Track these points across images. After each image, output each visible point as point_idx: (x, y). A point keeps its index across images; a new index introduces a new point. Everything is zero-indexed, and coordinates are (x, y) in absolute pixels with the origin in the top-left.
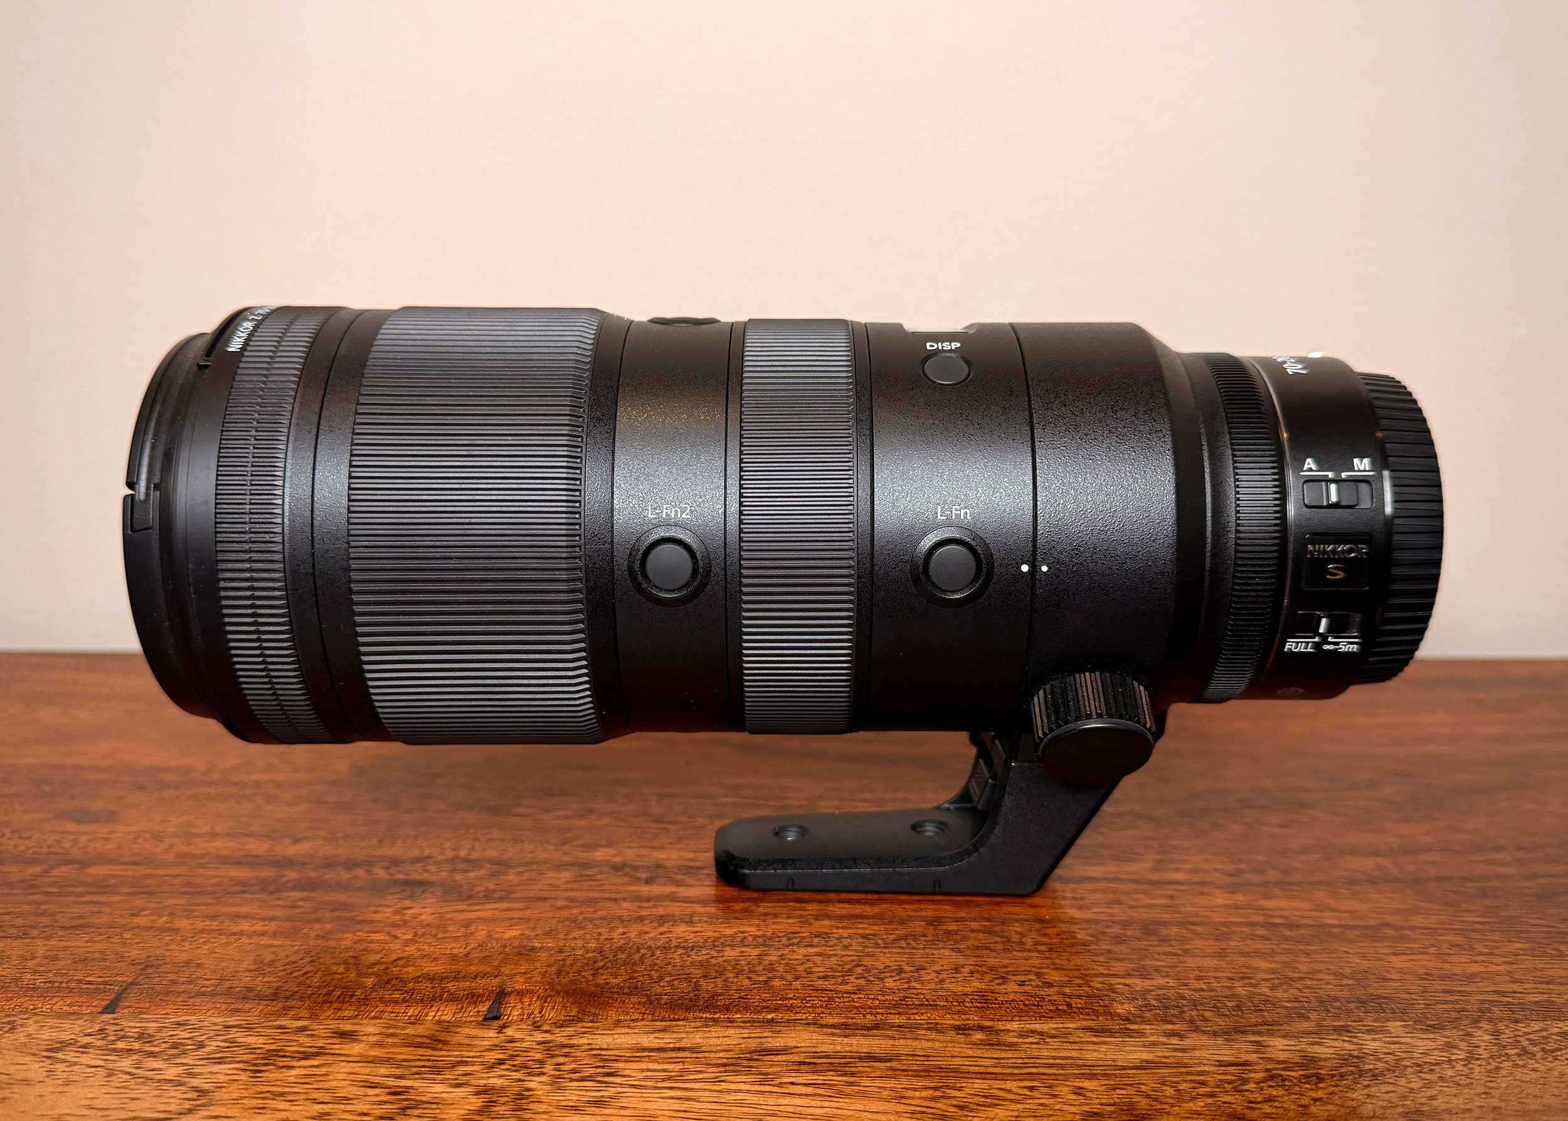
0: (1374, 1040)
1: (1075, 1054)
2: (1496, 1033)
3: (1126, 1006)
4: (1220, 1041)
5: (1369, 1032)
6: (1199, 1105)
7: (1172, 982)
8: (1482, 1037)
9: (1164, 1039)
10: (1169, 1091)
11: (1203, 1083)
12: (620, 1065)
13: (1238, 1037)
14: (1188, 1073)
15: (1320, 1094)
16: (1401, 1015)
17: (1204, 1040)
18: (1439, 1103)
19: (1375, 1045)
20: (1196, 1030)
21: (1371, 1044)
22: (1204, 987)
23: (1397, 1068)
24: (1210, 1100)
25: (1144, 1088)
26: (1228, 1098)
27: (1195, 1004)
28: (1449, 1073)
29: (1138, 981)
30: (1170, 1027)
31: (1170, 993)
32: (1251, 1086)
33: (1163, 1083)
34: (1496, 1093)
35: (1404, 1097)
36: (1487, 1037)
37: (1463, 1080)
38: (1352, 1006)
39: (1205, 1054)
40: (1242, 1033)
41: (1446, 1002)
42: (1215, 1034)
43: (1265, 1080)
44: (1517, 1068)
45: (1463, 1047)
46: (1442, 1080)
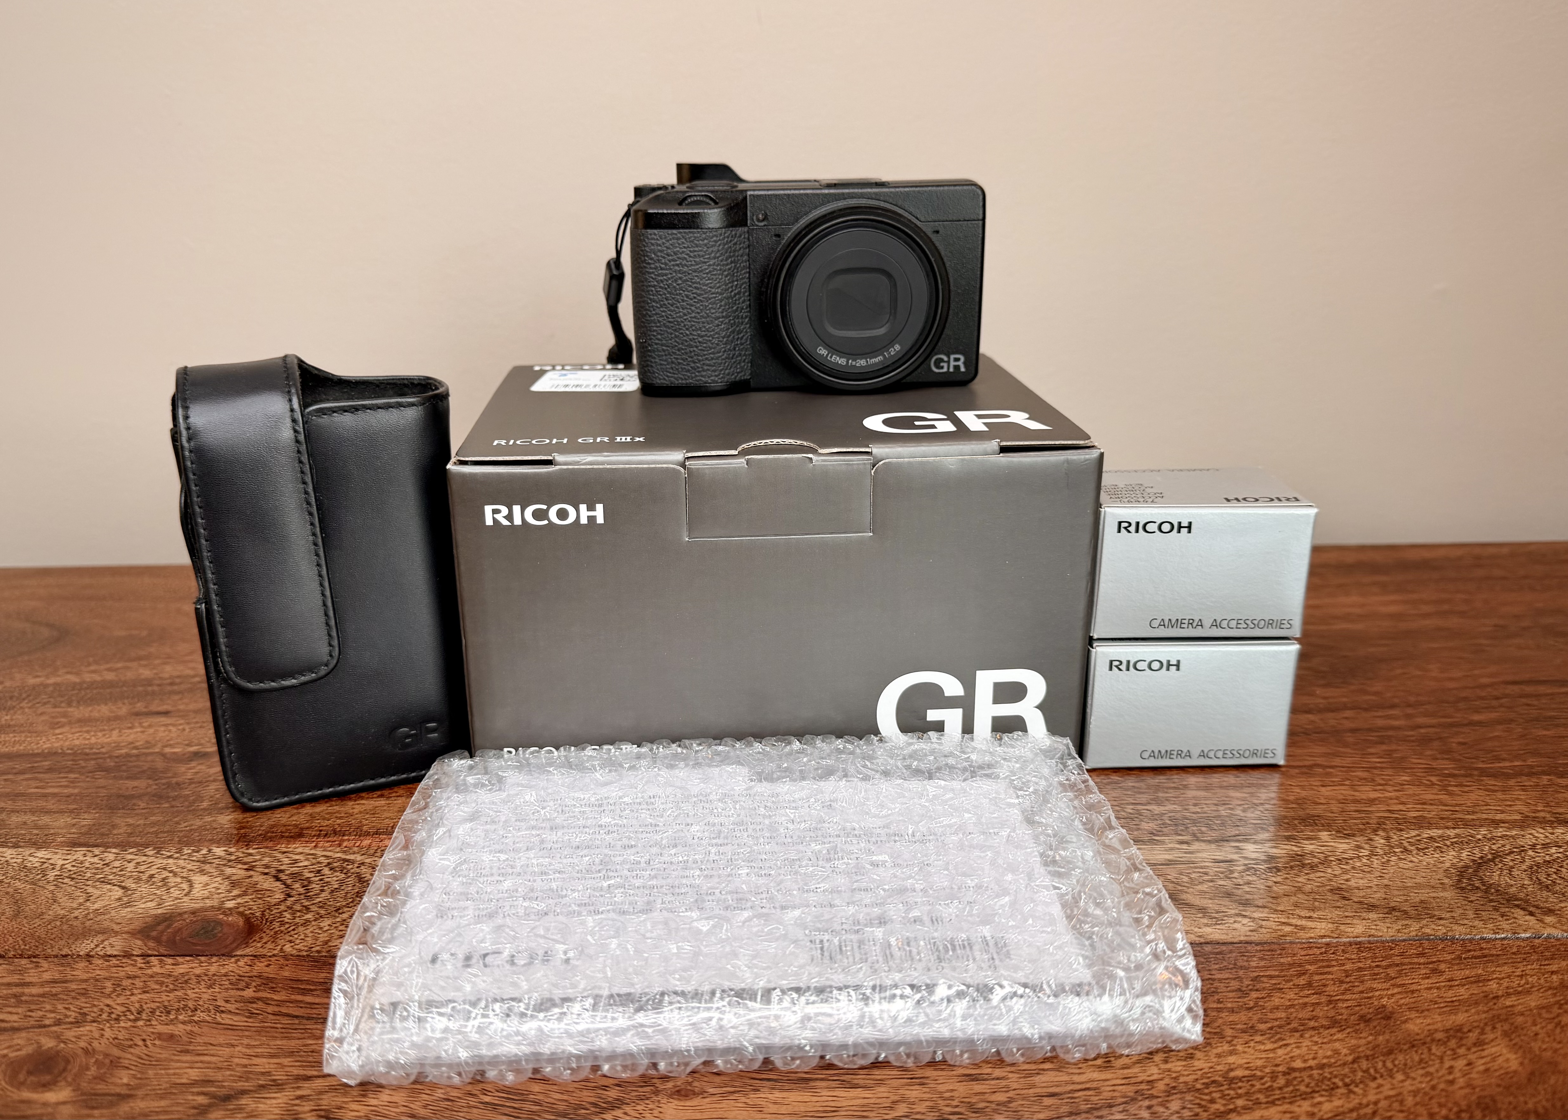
0: (1311, 844)
2: (1388, 838)
3: (1150, 825)
4: (1213, 846)
5: (1307, 839)
6: (1204, 887)
7: (1178, 808)
8: (1379, 841)
9: (1178, 846)
10: (1186, 879)
11: (1206, 874)
13: (1225, 844)
14: (1196, 868)
15: (1279, 879)
16: (1328, 827)
17: (1203, 846)
18: (1352, 883)
19: (1311, 847)
20: (1198, 840)
21: (1309, 847)
22: (1199, 810)
23: (1326, 862)
24: (1211, 884)
25: (1169, 877)
26: (1222, 883)
27: (1194, 822)
28: (1358, 864)
29: (1155, 807)
30: (1180, 838)
31: (1178, 815)
32: (1236, 875)
33: (1181, 874)
34: (1386, 876)
35: (1330, 880)
36: (1382, 841)
37: (1366, 869)
38: (1296, 822)
39: (1204, 855)
40: (1227, 841)
41: (1355, 819)
42: (1209, 841)
43: (1244, 871)
44: (1401, 859)
45: (1367, 846)
46: (1353, 868)
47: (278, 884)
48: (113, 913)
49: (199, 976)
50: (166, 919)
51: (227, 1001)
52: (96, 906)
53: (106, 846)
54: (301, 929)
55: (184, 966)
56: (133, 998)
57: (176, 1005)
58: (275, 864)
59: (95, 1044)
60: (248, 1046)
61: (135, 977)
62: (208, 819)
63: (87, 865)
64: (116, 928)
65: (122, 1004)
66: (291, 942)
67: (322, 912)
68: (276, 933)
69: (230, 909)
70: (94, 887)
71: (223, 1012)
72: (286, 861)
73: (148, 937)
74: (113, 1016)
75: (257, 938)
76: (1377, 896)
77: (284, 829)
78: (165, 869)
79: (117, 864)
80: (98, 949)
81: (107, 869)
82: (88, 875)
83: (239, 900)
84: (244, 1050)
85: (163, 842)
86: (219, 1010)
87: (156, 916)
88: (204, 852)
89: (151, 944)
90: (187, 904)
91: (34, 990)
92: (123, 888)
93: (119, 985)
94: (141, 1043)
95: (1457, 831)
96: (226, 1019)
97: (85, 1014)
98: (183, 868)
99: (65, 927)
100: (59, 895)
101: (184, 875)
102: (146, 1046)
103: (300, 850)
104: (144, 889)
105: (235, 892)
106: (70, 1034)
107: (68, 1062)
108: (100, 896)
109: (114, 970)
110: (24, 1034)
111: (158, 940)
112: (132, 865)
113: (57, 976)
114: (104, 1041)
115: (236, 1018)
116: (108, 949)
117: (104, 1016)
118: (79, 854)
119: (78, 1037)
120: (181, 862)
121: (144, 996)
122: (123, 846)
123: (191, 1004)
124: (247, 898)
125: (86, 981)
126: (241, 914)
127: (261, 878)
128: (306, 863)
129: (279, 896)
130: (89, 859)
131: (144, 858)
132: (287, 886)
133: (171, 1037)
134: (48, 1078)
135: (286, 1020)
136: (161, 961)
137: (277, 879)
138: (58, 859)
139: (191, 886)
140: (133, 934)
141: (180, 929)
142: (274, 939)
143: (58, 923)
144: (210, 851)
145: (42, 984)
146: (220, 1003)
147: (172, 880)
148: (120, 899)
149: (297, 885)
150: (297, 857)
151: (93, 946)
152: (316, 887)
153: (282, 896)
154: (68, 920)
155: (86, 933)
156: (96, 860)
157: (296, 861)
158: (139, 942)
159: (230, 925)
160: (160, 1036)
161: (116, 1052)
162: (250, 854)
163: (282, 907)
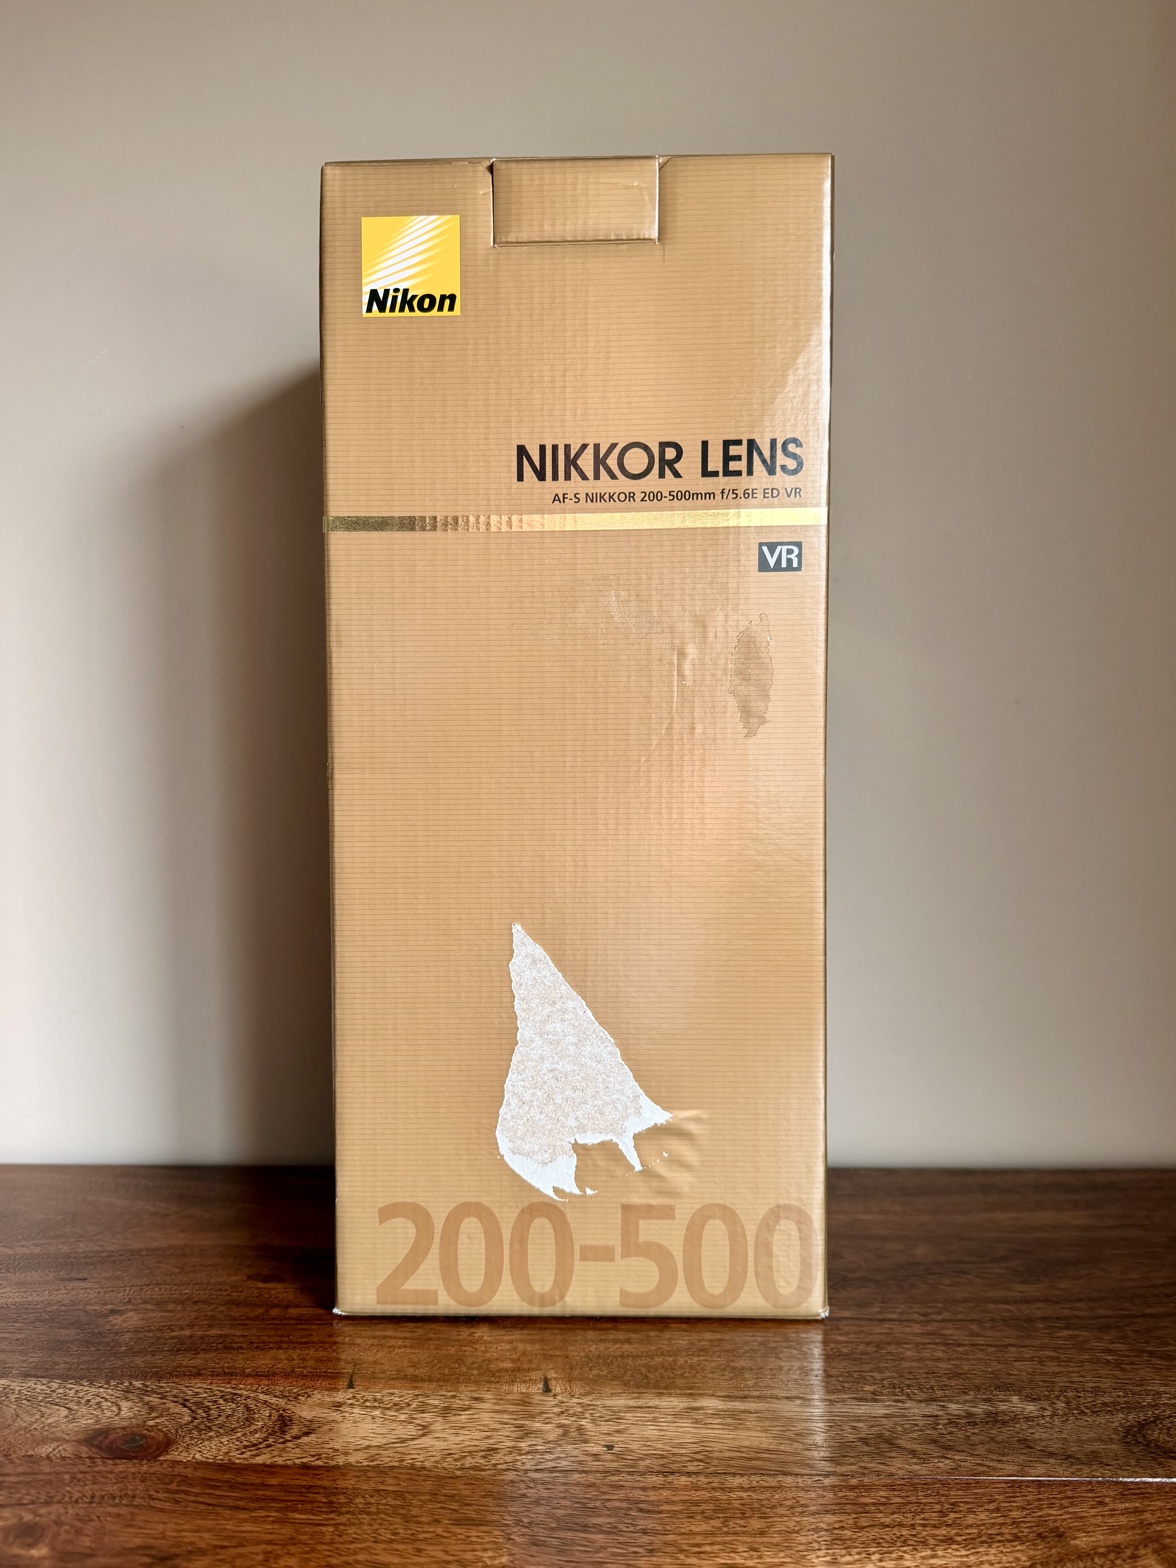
0: (1003, 1405)
1: (850, 1410)
4: (923, 1404)
10: (899, 1429)
11: (916, 1425)
12: (622, 1414)
14: (908, 1420)
15: (976, 1431)
16: (1018, 1392)
17: (915, 1404)
18: (1037, 1436)
20: (910, 1398)
25: (887, 1427)
26: (929, 1432)
28: (1042, 1422)
30: (896, 1397)
32: (940, 1427)
33: (896, 1424)
34: (1066, 1432)
35: (1018, 1433)
36: (1063, 1404)
37: (1049, 1425)
38: (992, 1389)
39: (916, 1411)
40: (935, 1401)
41: (1041, 1387)
42: (921, 1401)
43: (948, 1424)
44: (1077, 1419)
45: (1050, 1409)
46: (1038, 1424)
47: (185, 1409)
48: (63, 1427)
49: (134, 1473)
50: (104, 1432)
51: (157, 1492)
52: (49, 1421)
53: (51, 1378)
54: (207, 1443)
55: (122, 1466)
56: (87, 1488)
57: (119, 1493)
58: (182, 1395)
59: (63, 1518)
60: (176, 1524)
61: (86, 1472)
62: (127, 1360)
63: (38, 1391)
64: (67, 1437)
65: (79, 1491)
66: (200, 1452)
67: (222, 1431)
68: (188, 1445)
69: (151, 1426)
70: (45, 1407)
71: (154, 1499)
72: (190, 1393)
73: (92, 1445)
74: (73, 1499)
75: (174, 1448)
76: (1055, 1447)
77: (186, 1369)
78: (98, 1396)
79: (61, 1391)
80: (55, 1452)
81: (54, 1394)
82: (40, 1398)
83: (157, 1420)
84: (174, 1527)
85: (95, 1376)
86: (151, 1497)
87: (95, 1430)
88: (127, 1384)
89: (94, 1450)
90: (117, 1422)
91: (12, 1479)
92: (68, 1408)
93: (75, 1478)
94: (96, 1518)
95: (1126, 1399)
96: (158, 1504)
97: (52, 1498)
98: (112, 1395)
99: (28, 1435)
100: (21, 1412)
101: (113, 1400)
102: (100, 1521)
103: (199, 1385)
104: (84, 1410)
105: (154, 1415)
106: (43, 1511)
107: (43, 1529)
108: (51, 1414)
109: (70, 1467)
110: (8, 1509)
111: (99, 1447)
112: (73, 1391)
113: (28, 1470)
114: (69, 1516)
115: (164, 1503)
116: (63, 1452)
117: (67, 1499)
118: (31, 1383)
119: (50, 1513)
120: (110, 1391)
121: (95, 1486)
122: (65, 1378)
123: (130, 1493)
124: (163, 1419)
125: (49, 1474)
126: (161, 1430)
127: (172, 1405)
128: (205, 1395)
129: (187, 1418)
130: (39, 1387)
131: (82, 1388)
132: (193, 1411)
133: (119, 1515)
134: (30, 1540)
135: (202, 1507)
136: (104, 1463)
137: (185, 1406)
138: (16, 1386)
139: (120, 1409)
140: (80, 1442)
141: (115, 1440)
142: (187, 1448)
143: (23, 1432)
144: (131, 1383)
145: (18, 1475)
146: (152, 1493)
147: (105, 1404)
148: (66, 1417)
149: (200, 1411)
150: (198, 1390)
151: (51, 1450)
152: (215, 1413)
153: (190, 1419)
154: (30, 1431)
155: (44, 1441)
156: (44, 1387)
157: (197, 1393)
158: (85, 1448)
159: (153, 1438)
160: (110, 1514)
161: (79, 1524)
162: (162, 1387)
163: (191, 1427)
